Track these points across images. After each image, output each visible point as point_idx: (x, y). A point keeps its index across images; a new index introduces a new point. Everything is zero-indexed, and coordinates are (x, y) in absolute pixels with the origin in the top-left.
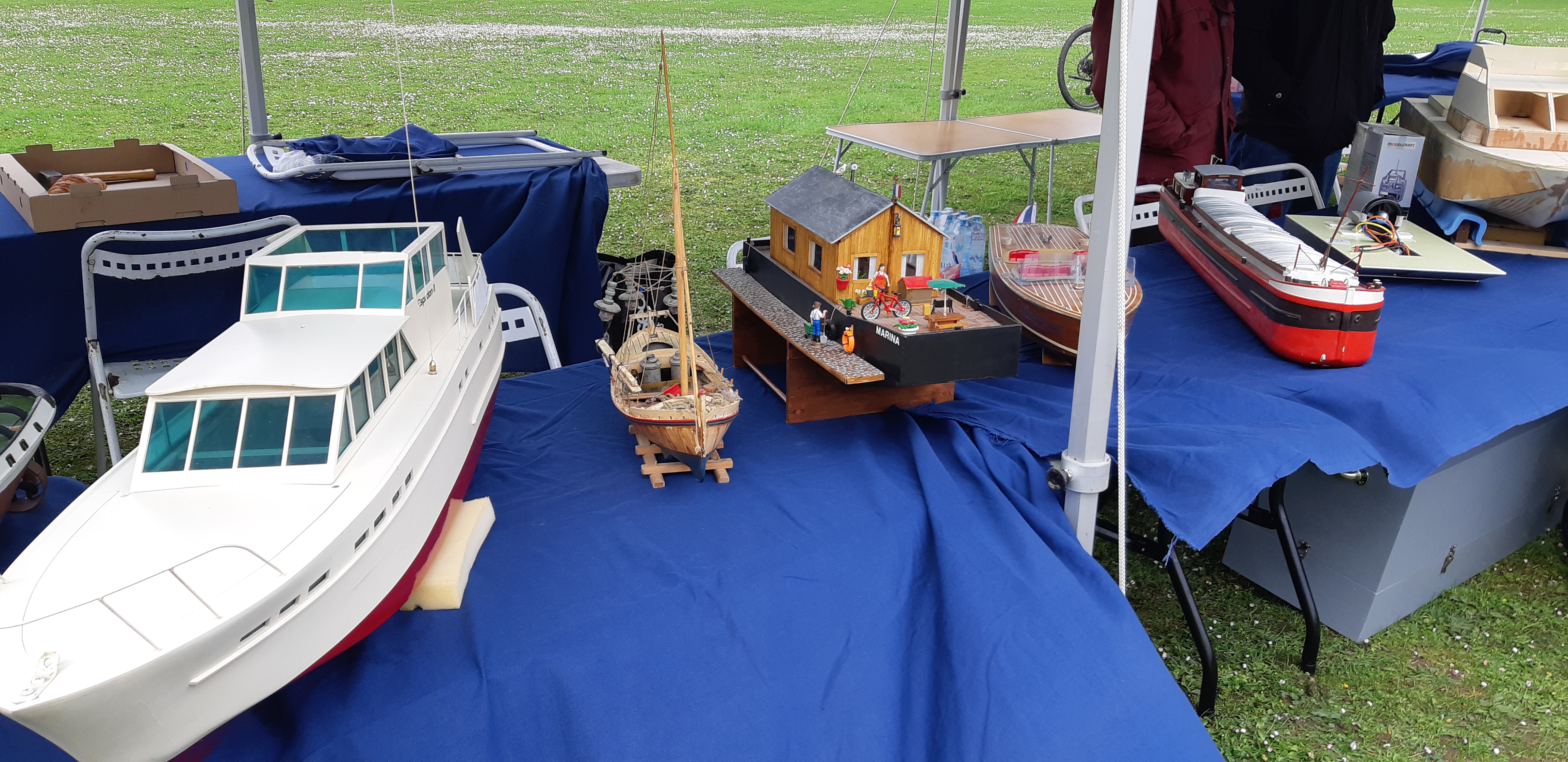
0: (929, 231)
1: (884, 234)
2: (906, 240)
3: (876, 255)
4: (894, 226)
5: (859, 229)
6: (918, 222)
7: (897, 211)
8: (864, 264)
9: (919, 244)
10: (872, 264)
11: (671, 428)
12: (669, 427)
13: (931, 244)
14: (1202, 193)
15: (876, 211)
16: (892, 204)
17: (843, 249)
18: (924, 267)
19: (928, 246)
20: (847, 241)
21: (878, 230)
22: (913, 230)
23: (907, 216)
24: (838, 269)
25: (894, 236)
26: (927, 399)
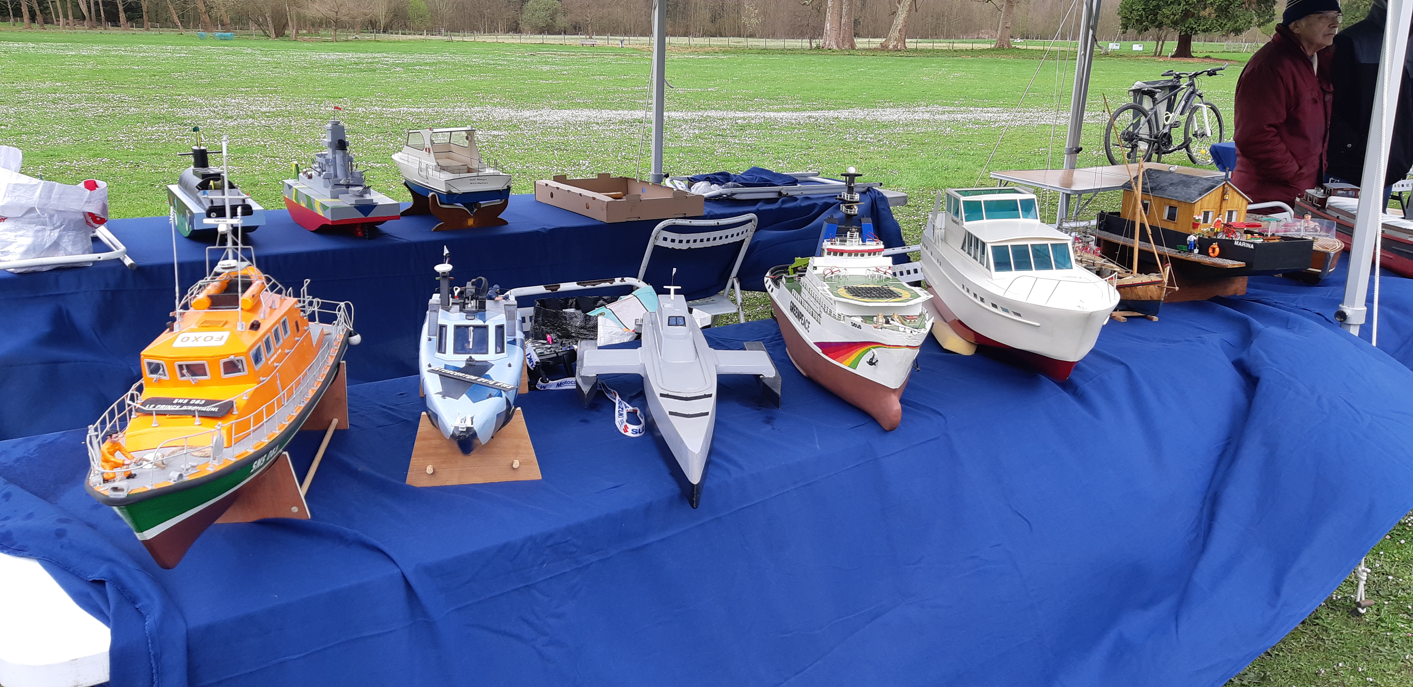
0: (1241, 198)
1: (1218, 199)
2: (1229, 202)
3: (1213, 210)
4: (1225, 194)
5: (1206, 196)
6: (1236, 193)
7: (1226, 186)
8: (1206, 214)
9: (1235, 206)
10: (1210, 215)
11: (1141, 287)
12: (1139, 287)
13: (1242, 204)
14: (1332, 200)
15: (1215, 186)
16: (1225, 182)
17: (1198, 206)
18: (1237, 217)
19: (1240, 206)
20: (1200, 202)
21: (1216, 196)
22: (1233, 197)
23: (1231, 189)
24: (1194, 216)
25: (1224, 200)
26: (1231, 293)
